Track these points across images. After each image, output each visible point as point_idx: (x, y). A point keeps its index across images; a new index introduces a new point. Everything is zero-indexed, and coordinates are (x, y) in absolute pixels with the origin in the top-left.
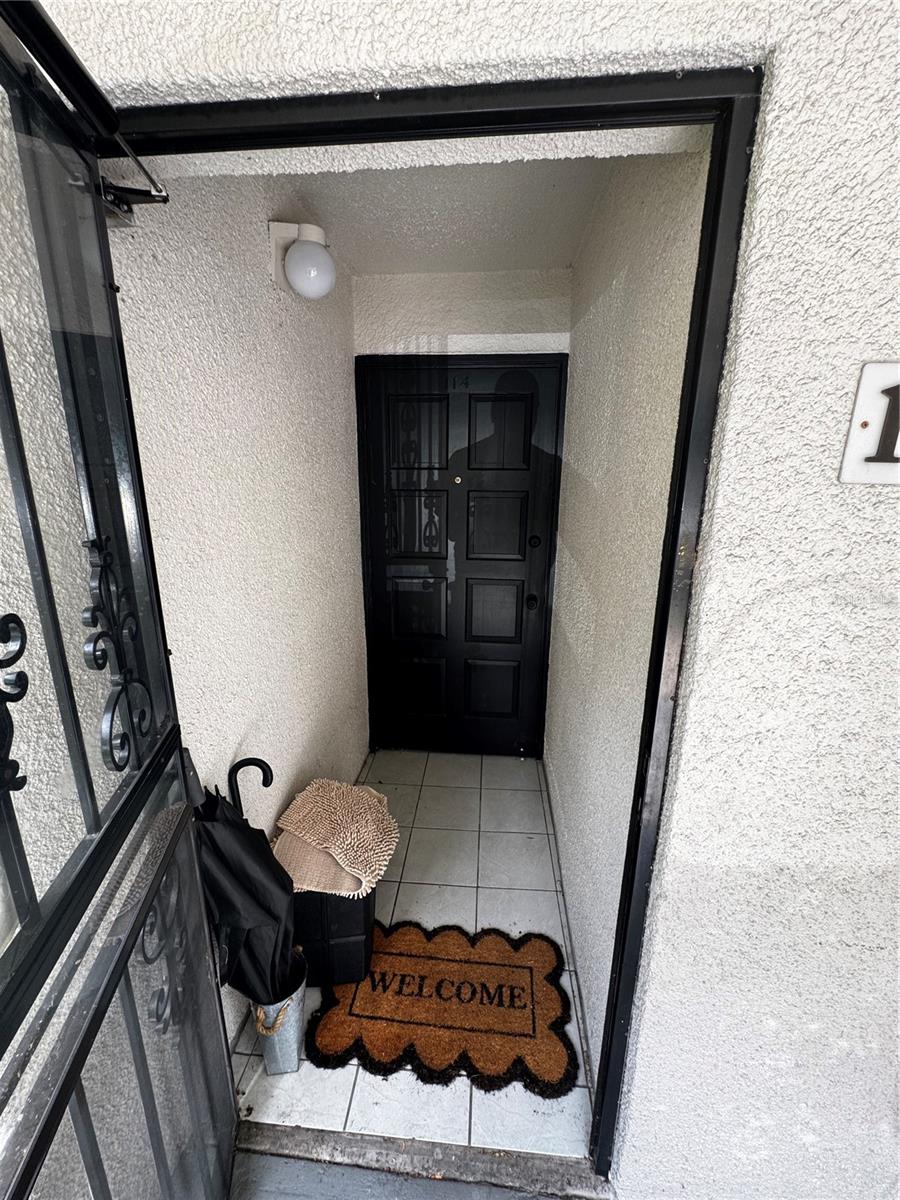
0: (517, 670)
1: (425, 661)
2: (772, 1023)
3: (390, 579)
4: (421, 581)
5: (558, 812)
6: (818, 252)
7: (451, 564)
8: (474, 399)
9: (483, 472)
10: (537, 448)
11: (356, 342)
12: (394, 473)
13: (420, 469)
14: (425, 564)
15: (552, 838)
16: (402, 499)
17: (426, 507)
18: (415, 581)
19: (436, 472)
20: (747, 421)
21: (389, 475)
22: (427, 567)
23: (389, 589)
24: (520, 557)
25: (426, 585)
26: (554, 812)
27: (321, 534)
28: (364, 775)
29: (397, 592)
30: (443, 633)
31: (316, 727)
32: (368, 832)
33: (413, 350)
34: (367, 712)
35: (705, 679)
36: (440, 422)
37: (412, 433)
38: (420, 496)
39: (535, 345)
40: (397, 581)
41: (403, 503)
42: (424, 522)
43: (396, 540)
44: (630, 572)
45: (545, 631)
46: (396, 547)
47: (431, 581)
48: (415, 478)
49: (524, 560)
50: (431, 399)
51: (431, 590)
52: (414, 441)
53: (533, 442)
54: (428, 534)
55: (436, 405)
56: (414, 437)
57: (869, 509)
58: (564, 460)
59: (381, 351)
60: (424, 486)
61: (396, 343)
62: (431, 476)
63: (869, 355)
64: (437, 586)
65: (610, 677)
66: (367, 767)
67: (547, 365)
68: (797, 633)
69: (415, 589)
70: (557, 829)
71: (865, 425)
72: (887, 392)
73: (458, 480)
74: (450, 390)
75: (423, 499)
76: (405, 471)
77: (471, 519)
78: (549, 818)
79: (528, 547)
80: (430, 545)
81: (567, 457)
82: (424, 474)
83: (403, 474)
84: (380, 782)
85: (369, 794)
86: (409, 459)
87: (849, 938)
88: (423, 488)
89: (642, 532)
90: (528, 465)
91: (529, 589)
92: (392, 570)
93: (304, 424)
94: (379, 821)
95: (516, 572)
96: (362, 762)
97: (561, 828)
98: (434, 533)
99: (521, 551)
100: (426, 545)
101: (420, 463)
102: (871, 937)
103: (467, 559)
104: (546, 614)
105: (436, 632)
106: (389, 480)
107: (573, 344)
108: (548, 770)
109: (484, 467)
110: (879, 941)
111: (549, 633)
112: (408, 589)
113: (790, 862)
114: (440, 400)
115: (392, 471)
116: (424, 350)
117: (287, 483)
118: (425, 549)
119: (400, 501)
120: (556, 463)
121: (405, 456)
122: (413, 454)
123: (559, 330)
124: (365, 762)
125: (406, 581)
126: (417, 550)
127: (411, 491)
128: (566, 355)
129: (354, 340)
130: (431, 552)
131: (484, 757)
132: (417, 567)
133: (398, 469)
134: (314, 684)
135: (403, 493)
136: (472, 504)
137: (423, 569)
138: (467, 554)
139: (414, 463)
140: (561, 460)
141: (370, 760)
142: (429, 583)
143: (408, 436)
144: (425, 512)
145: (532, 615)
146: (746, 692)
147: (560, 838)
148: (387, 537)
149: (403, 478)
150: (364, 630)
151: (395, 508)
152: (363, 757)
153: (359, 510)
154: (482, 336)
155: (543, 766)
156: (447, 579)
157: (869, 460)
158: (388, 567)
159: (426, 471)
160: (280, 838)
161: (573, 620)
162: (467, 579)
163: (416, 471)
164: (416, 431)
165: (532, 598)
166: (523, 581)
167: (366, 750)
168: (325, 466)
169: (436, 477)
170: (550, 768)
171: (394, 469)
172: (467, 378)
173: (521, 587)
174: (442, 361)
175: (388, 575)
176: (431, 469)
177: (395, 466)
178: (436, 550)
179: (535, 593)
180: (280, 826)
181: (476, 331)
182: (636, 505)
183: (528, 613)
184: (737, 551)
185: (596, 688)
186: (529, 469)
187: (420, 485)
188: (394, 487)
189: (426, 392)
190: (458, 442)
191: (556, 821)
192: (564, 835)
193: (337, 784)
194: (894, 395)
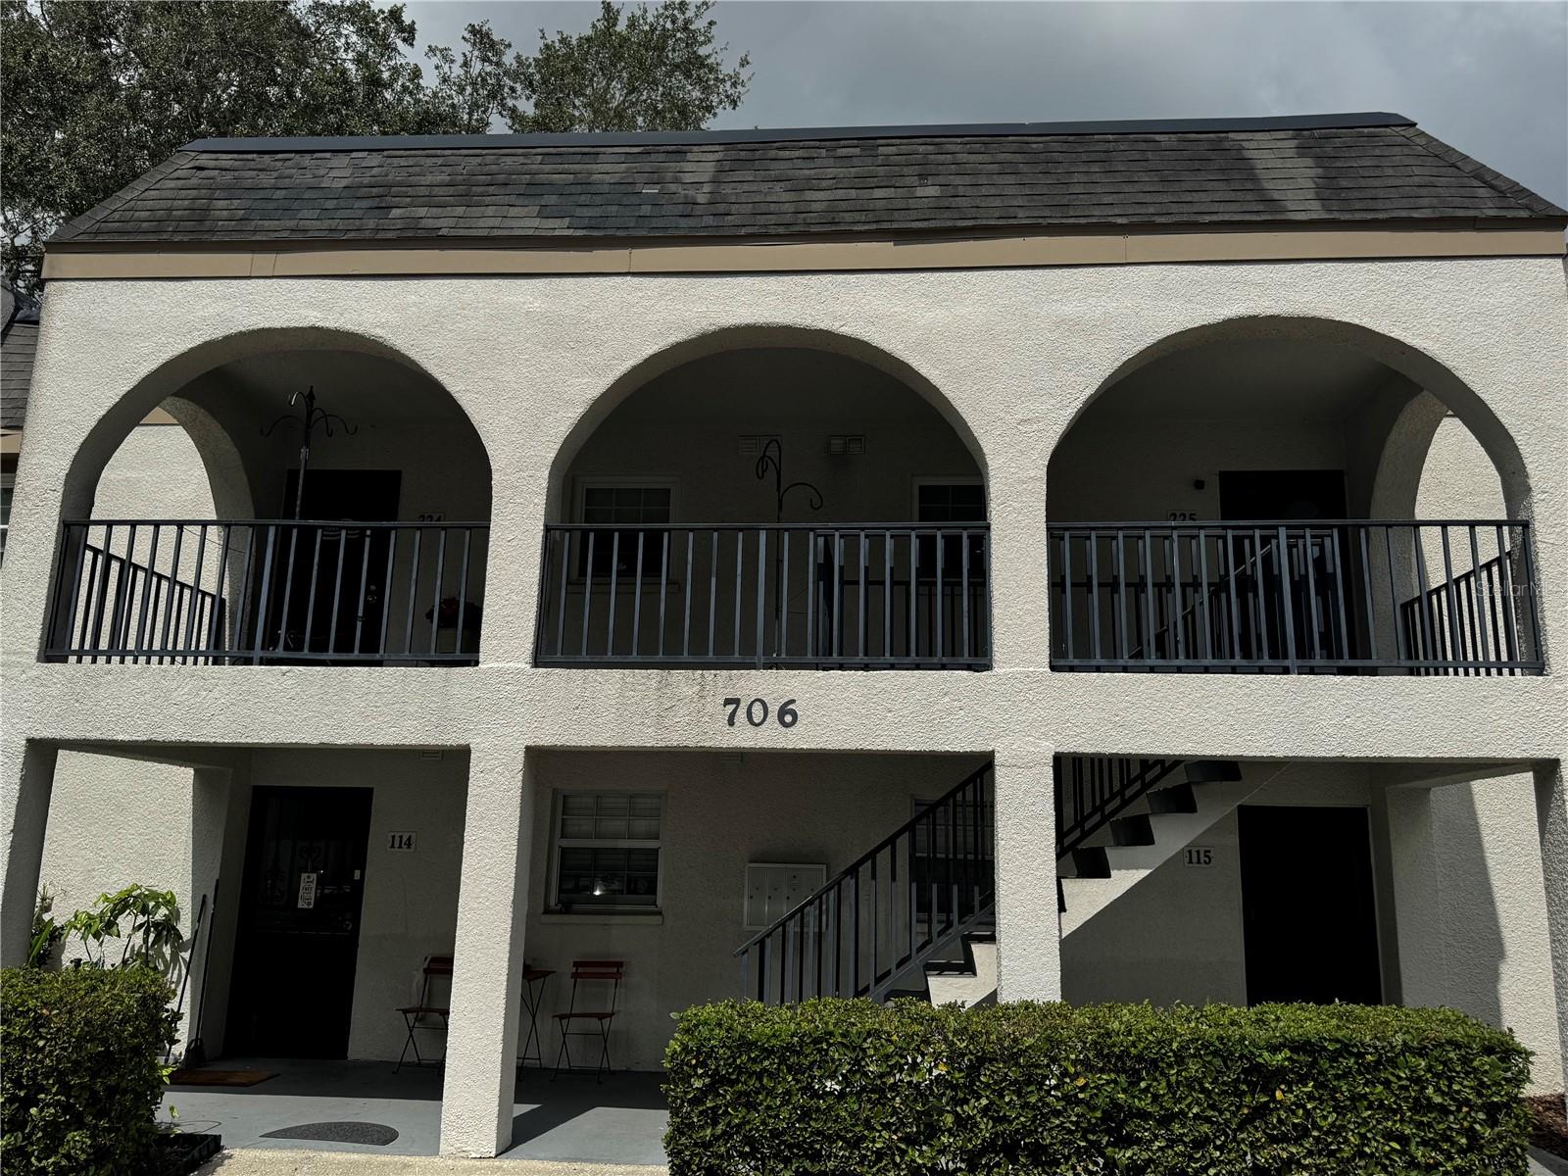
2: (384, 982)
57: (391, 857)
63: (389, 831)
71: (389, 842)
72: (392, 837)
113: (384, 933)
157: (390, 848)
184: (371, 864)
194: (394, 837)
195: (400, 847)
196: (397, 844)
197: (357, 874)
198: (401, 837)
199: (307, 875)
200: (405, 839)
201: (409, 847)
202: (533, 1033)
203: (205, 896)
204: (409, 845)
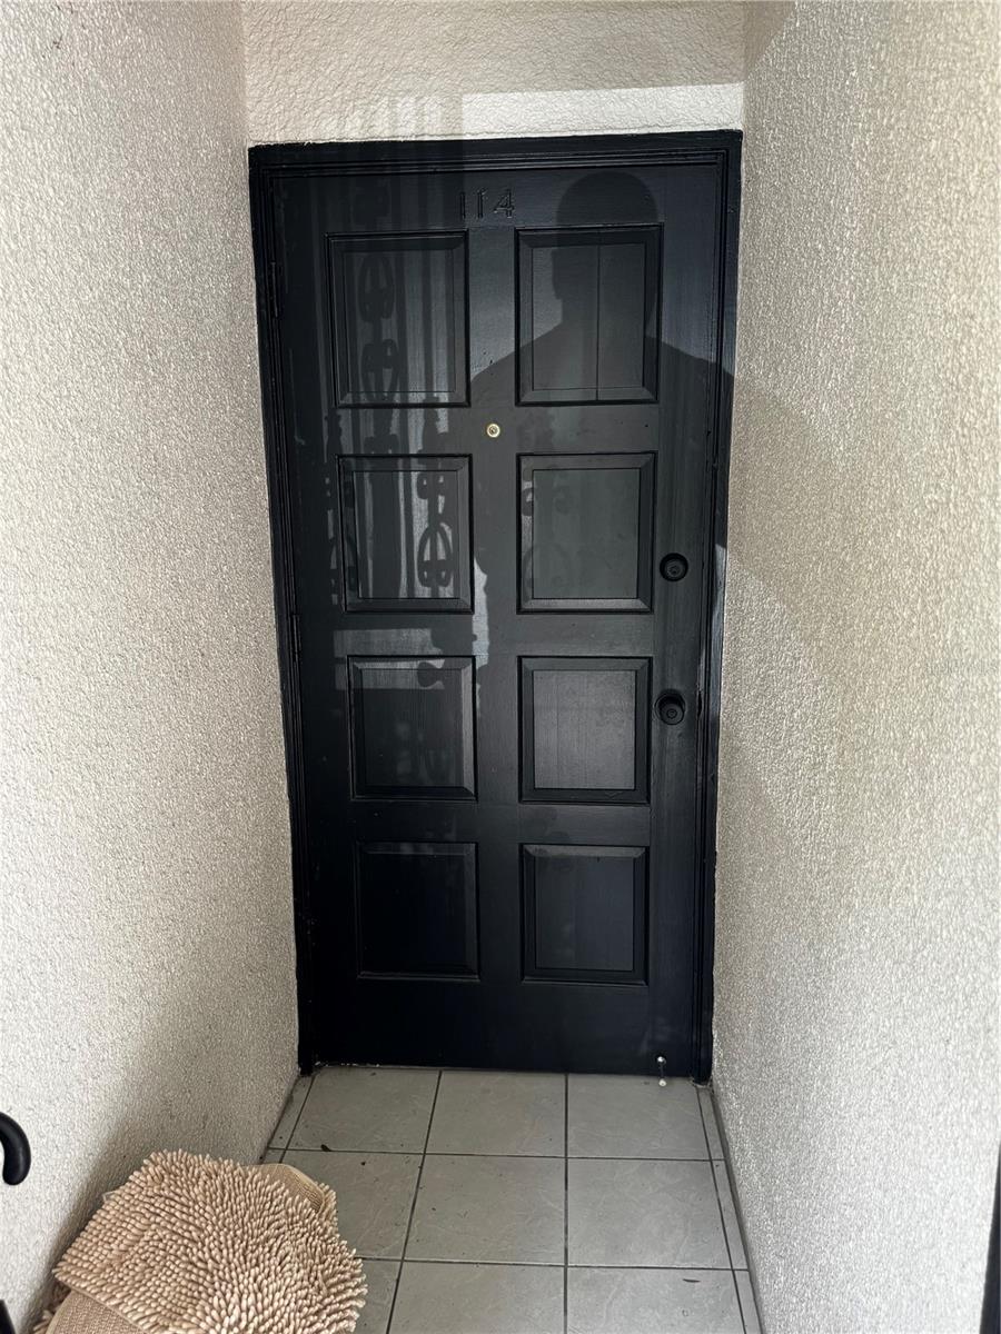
0: (643, 867)
1: (428, 850)
3: (340, 660)
4: (415, 664)
5: (755, 1214)
7: (480, 623)
8: (522, 240)
9: (552, 410)
10: (676, 353)
11: (251, 116)
12: (345, 417)
13: (406, 406)
14: (423, 626)
15: (743, 1278)
16: (366, 475)
17: (421, 495)
18: (402, 665)
19: (443, 413)
21: (334, 420)
22: (427, 633)
23: (341, 684)
24: (639, 604)
25: (426, 674)
26: (744, 1210)
27: (172, 554)
28: (285, 1132)
29: (360, 694)
30: (468, 783)
31: (160, 1019)
32: (284, 1290)
33: (382, 131)
34: (292, 977)
36: (450, 297)
37: (384, 322)
38: (408, 471)
39: (663, 113)
40: (360, 666)
41: (368, 486)
42: (418, 530)
43: (356, 572)
44: (938, 602)
45: (705, 774)
46: (354, 588)
47: (438, 664)
48: (394, 429)
49: (650, 611)
50: (427, 244)
51: (439, 684)
52: (390, 342)
53: (665, 339)
54: (427, 557)
55: (438, 257)
56: (389, 331)
58: (738, 375)
59: (308, 135)
60: (415, 446)
61: (343, 117)
62: (430, 423)
64: (451, 675)
65: (890, 876)
66: (295, 1108)
67: (692, 160)
69: (401, 684)
70: (756, 1257)
73: (494, 431)
74: (471, 222)
75: (414, 476)
76: (370, 412)
77: (526, 520)
78: (732, 1229)
79: (659, 580)
80: (434, 580)
81: (748, 367)
82: (416, 419)
83: (368, 421)
84: (325, 1148)
85: (289, 1186)
86: (380, 384)
88: (413, 451)
89: (971, 492)
90: (656, 391)
91: (664, 680)
92: (347, 641)
93: (121, 287)
94: (313, 1258)
95: (633, 637)
96: (281, 1101)
97: (765, 1257)
98: (442, 555)
99: (645, 590)
100: (424, 582)
101: (405, 392)
103: (520, 610)
104: (705, 736)
105: (452, 782)
106: (335, 431)
107: (752, 109)
108: (724, 1106)
109: (553, 398)
111: (715, 779)
112: (383, 684)
114: (448, 246)
115: (341, 412)
116: (407, 131)
117: (78, 422)
118: (423, 592)
119: (361, 480)
120: (720, 384)
121: (372, 375)
122: (388, 373)
123: (719, 79)
124: (289, 1100)
125: (381, 665)
126: (403, 593)
127: (389, 459)
128: (737, 135)
129: (244, 109)
130: (435, 598)
131: (573, 1079)
132: (405, 633)
133: (356, 407)
134: (154, 912)
135: (368, 465)
136: (526, 485)
137: (418, 637)
138: (518, 599)
139: (392, 392)
140: (730, 379)
141: (300, 1095)
142: (433, 669)
143: (377, 332)
144: (420, 506)
145: (672, 738)
147: (764, 1282)
148: (334, 566)
149: (368, 429)
150: (284, 783)
151: (351, 497)
152: (285, 1088)
153: (266, 504)
154: (542, 95)
155: (713, 1097)
156: (474, 658)
158: (338, 635)
159: (420, 412)
160: (60, 1309)
161: (775, 742)
162: (520, 658)
163: (396, 412)
164: (394, 319)
165: (671, 699)
166: (650, 659)
167: (292, 1067)
168: (177, 391)
169: (443, 425)
170: (731, 1105)
171: (346, 407)
172: (509, 192)
173: (645, 673)
174: (453, 153)
175: (339, 653)
176: (430, 406)
177: (349, 399)
178: (446, 592)
179: (677, 686)
180: (62, 1278)
181: (528, 85)
182: (945, 430)
183: (663, 732)
185: (849, 906)
186: (656, 401)
187: (406, 445)
188: (348, 449)
189: (416, 227)
190: (492, 347)
191: (750, 1237)
192: (773, 1275)
193: (209, 1164)
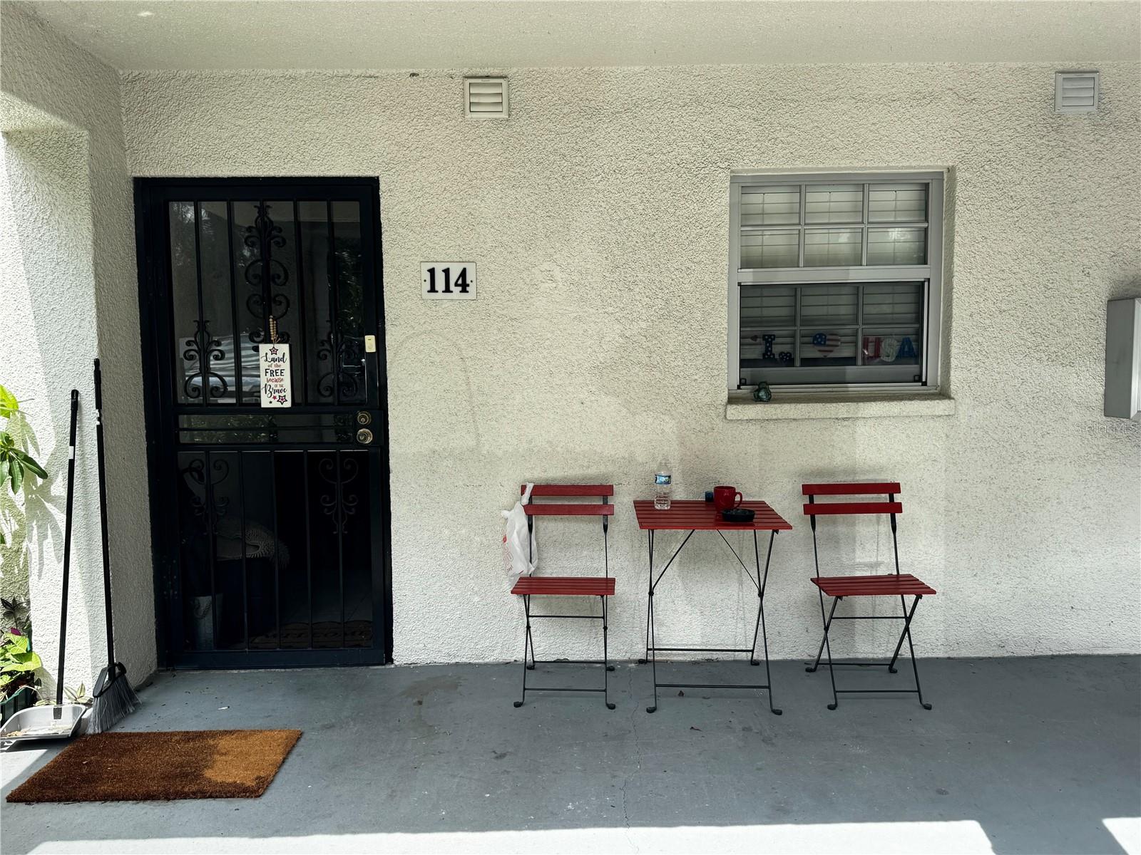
2: (447, 532)
6: (401, 230)
20: (389, 280)
35: (391, 371)
57: (434, 308)
63: (422, 260)
68: (420, 352)
71: (425, 281)
72: (428, 271)
87: (467, 482)
102: (475, 481)
110: (479, 483)
113: (437, 448)
146: (407, 375)
157: (428, 292)
184: (394, 323)
194: (432, 271)
195: (447, 290)
196: (440, 285)
197: (370, 343)
198: (447, 271)
199: (270, 346)
200: (454, 277)
201: (464, 291)
202: (761, 627)
203: (75, 394)
204: (464, 287)
